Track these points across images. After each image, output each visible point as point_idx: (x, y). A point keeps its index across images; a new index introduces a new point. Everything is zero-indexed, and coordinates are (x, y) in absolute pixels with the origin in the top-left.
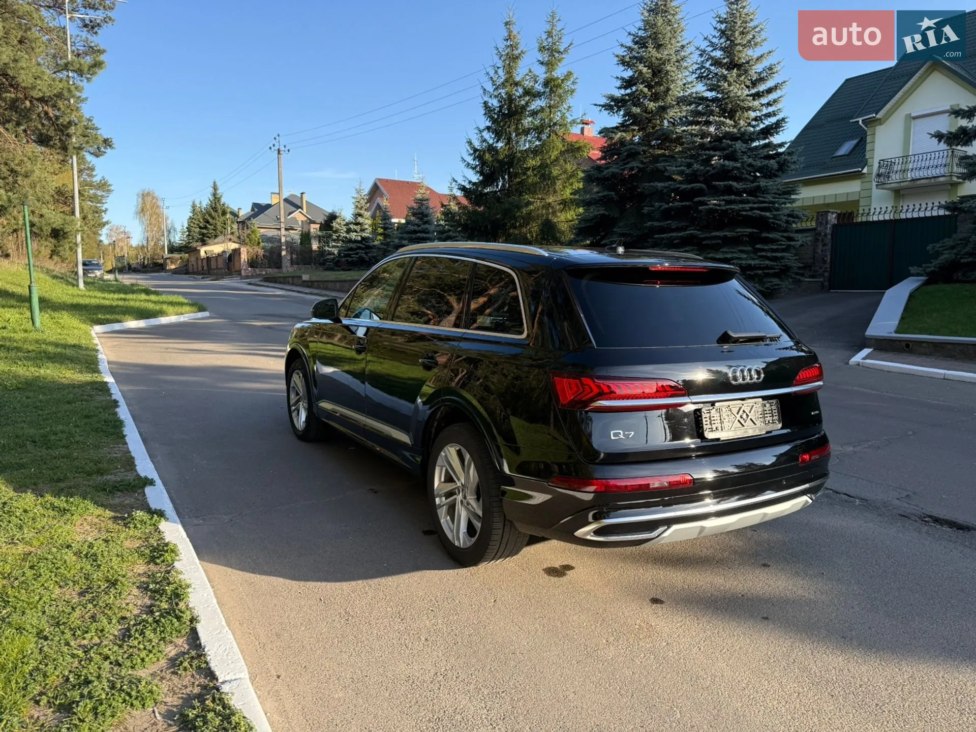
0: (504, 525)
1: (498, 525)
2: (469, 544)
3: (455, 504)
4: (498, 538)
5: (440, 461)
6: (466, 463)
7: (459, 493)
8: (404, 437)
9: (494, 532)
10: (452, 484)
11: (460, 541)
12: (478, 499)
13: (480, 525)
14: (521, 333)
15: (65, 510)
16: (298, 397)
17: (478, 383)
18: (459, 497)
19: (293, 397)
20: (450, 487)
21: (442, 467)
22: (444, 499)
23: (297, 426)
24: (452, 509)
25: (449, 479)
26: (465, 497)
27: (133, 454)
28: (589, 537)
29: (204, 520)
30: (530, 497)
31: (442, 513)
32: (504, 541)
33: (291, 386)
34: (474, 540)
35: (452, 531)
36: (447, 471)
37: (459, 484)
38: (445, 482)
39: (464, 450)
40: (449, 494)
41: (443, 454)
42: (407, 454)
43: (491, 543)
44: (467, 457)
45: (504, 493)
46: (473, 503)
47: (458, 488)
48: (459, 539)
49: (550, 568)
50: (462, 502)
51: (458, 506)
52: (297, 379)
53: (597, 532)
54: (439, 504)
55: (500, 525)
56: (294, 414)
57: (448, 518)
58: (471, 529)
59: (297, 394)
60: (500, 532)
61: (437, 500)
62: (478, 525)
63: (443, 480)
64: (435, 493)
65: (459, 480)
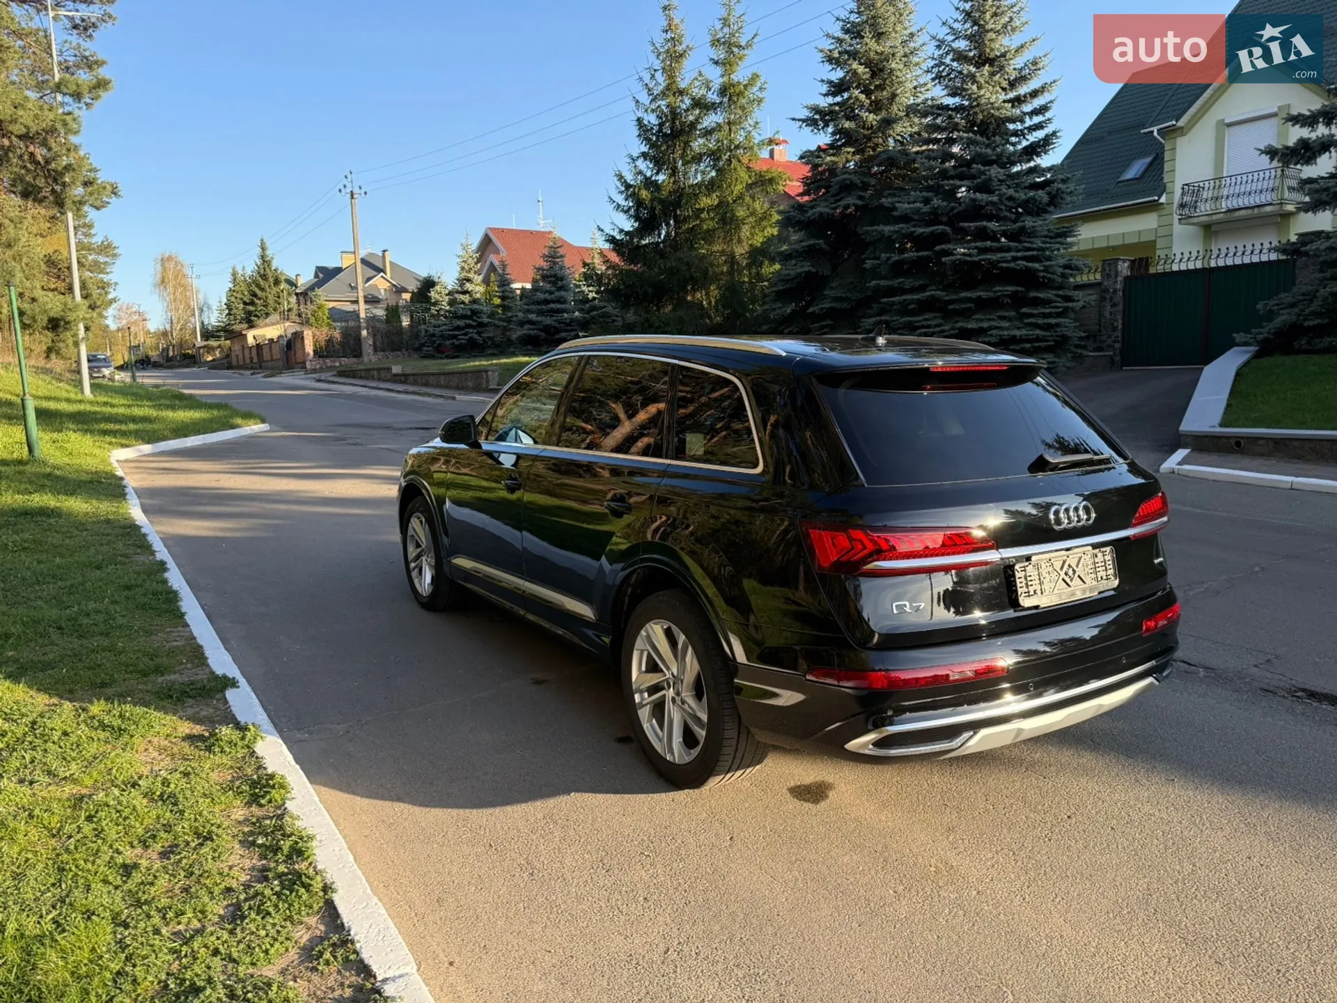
0: (739, 733)
1: (730, 733)
2: (687, 759)
3: (664, 702)
4: (731, 750)
5: (640, 643)
6: (680, 646)
7: (669, 688)
8: (584, 610)
9: (725, 743)
10: (659, 675)
11: (673, 754)
12: (699, 696)
13: (704, 733)
14: (755, 465)
15: (120, 729)
16: (419, 550)
17: (687, 532)
18: (671, 693)
19: (412, 552)
20: (654, 679)
21: (642, 652)
22: (646, 695)
23: (419, 589)
24: (659, 710)
25: (653, 667)
26: (678, 694)
27: (200, 641)
28: (867, 752)
29: (310, 733)
30: (775, 695)
31: (644, 714)
32: (739, 755)
33: (409, 534)
34: (695, 752)
35: (660, 740)
36: (649, 656)
37: (668, 675)
38: (648, 671)
39: (675, 629)
40: (654, 689)
41: (643, 633)
42: (590, 633)
43: (721, 758)
44: (681, 638)
45: (739, 689)
46: (691, 701)
47: (667, 680)
48: (671, 751)
49: (799, 787)
50: (674, 700)
51: (669, 705)
52: (417, 526)
53: (878, 744)
54: (641, 703)
55: (733, 733)
56: (414, 574)
57: (654, 721)
58: (689, 739)
59: (418, 546)
60: (734, 742)
61: (637, 698)
62: (701, 733)
63: (644, 668)
64: (634, 687)
65: (668, 669)
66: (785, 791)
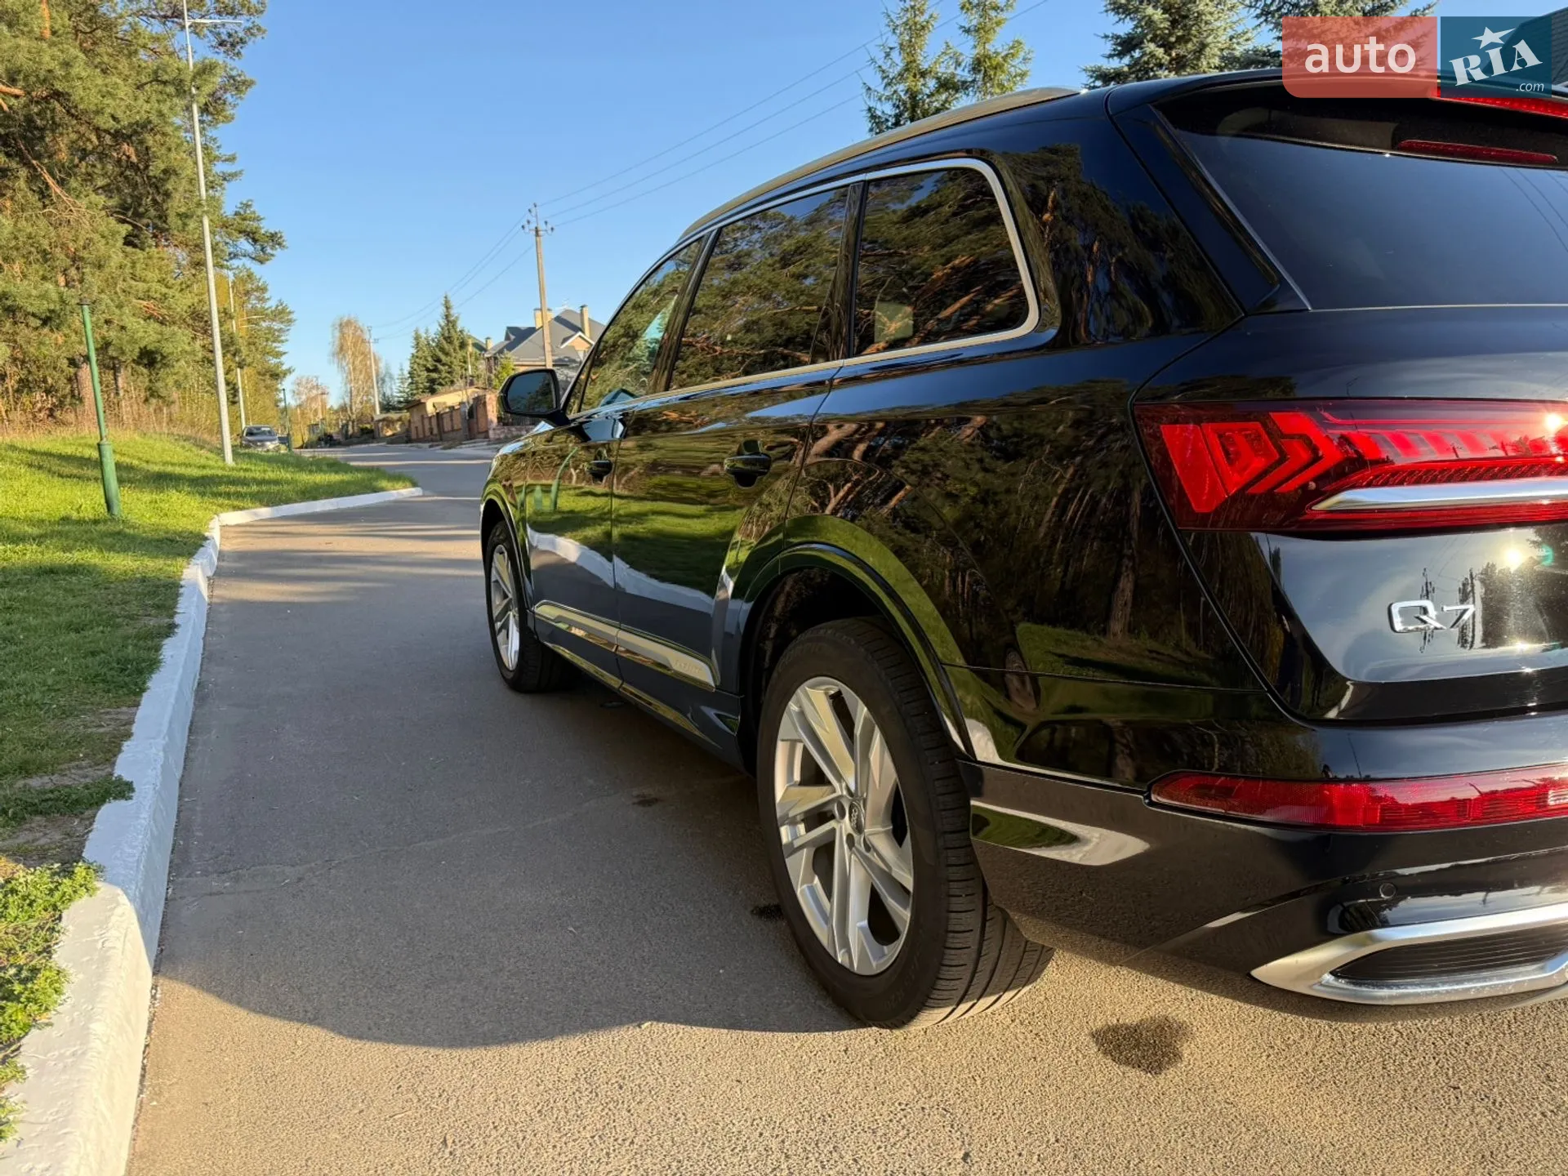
0: (984, 921)
1: (966, 919)
2: (876, 966)
3: (832, 844)
4: (967, 957)
5: (788, 727)
6: (858, 731)
7: (843, 816)
8: (696, 669)
9: (954, 941)
10: (825, 788)
11: (849, 952)
12: (898, 835)
13: (906, 914)
16: (506, 601)
17: (885, 511)
18: (844, 826)
19: (498, 603)
20: (816, 797)
21: (793, 743)
22: (801, 828)
23: (505, 660)
24: (823, 855)
25: (813, 776)
26: (859, 828)
28: (1311, 988)
30: (1071, 839)
31: (798, 866)
32: (985, 966)
33: (493, 579)
34: (893, 951)
35: (827, 919)
36: (805, 750)
37: (840, 790)
38: (804, 782)
39: (849, 695)
40: (817, 817)
41: (793, 706)
42: (711, 713)
43: (946, 973)
44: (861, 713)
45: (981, 821)
46: (884, 845)
47: (838, 800)
48: (845, 944)
49: (1115, 1029)
50: (850, 838)
51: (841, 850)
52: (501, 562)
53: (1350, 971)
54: (791, 844)
55: (972, 920)
56: (500, 638)
57: (816, 880)
58: (881, 925)
59: (506, 596)
60: (972, 939)
61: (785, 833)
62: (902, 915)
63: (797, 777)
64: (779, 814)
65: (839, 777)
66: (1085, 1039)
